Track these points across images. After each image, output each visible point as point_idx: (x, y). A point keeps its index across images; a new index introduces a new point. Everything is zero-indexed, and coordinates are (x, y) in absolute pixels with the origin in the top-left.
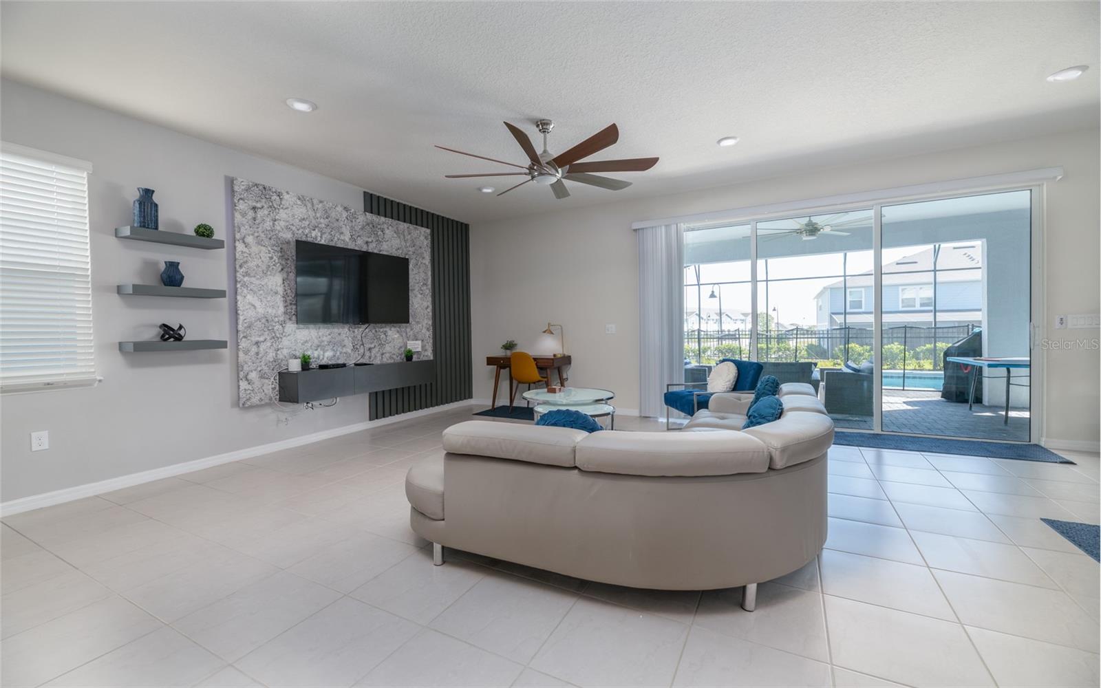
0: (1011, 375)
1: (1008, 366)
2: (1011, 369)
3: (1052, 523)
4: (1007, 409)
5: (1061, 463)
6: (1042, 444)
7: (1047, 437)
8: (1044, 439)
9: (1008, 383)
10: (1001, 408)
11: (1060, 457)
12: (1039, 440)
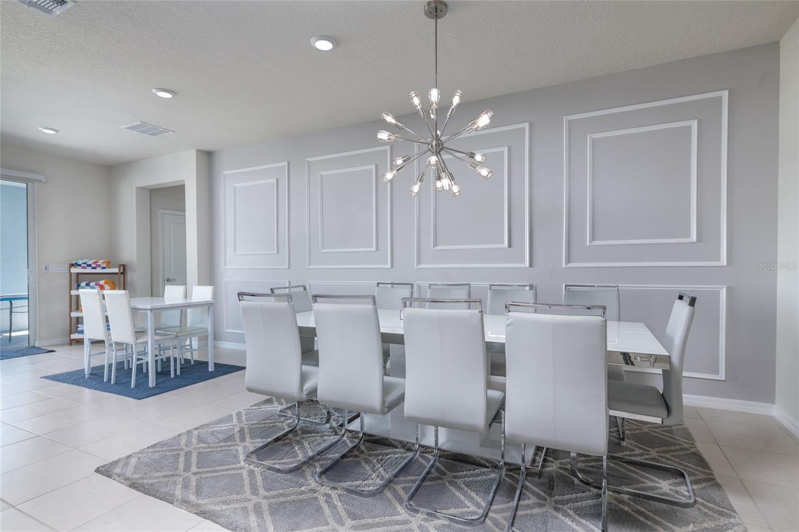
0: (13, 307)
1: (11, 299)
2: (12, 301)
3: (46, 377)
4: (10, 331)
5: (47, 352)
6: (37, 345)
7: (39, 340)
8: (37, 342)
9: (11, 312)
10: (5, 332)
11: (45, 350)
12: (34, 343)
